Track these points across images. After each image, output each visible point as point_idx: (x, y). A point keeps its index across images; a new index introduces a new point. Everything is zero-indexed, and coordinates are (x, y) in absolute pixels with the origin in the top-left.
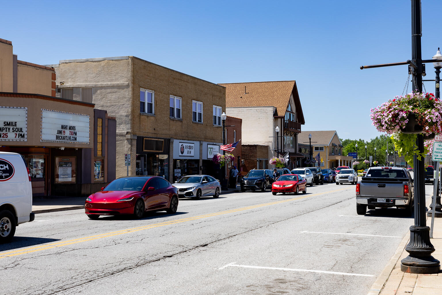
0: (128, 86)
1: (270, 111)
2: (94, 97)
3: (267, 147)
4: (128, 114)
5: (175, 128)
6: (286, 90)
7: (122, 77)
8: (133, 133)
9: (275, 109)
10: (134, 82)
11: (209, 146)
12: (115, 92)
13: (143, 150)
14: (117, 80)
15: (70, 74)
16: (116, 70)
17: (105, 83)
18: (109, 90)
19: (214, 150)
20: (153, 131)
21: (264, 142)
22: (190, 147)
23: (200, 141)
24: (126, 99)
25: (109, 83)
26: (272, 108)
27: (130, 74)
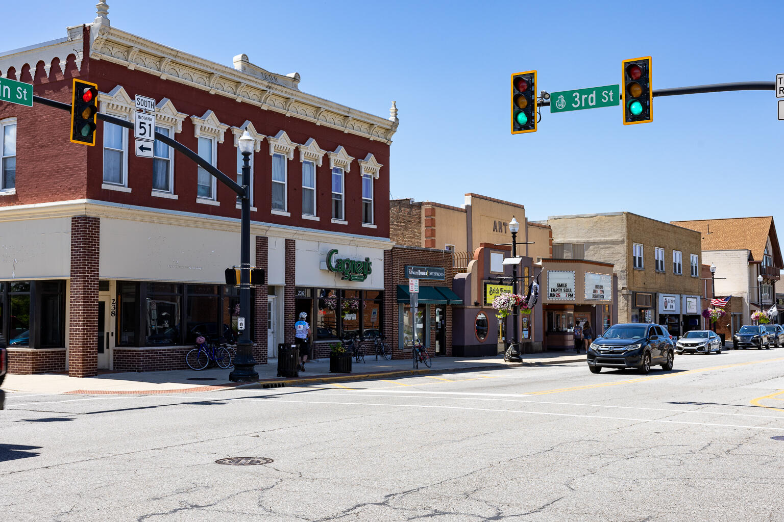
0: (622, 242)
1: (744, 255)
2: (586, 253)
3: (740, 299)
4: (623, 269)
5: (660, 281)
6: (761, 228)
7: (616, 233)
8: (628, 289)
9: (749, 252)
10: (628, 238)
11: (688, 299)
12: (609, 248)
13: (636, 305)
14: (610, 235)
15: (560, 230)
16: (610, 226)
17: (598, 239)
18: (602, 246)
19: (692, 304)
20: (643, 286)
21: (737, 293)
22: (672, 301)
23: (680, 294)
24: (621, 255)
25: (603, 239)
26: (746, 251)
27: (624, 230)
